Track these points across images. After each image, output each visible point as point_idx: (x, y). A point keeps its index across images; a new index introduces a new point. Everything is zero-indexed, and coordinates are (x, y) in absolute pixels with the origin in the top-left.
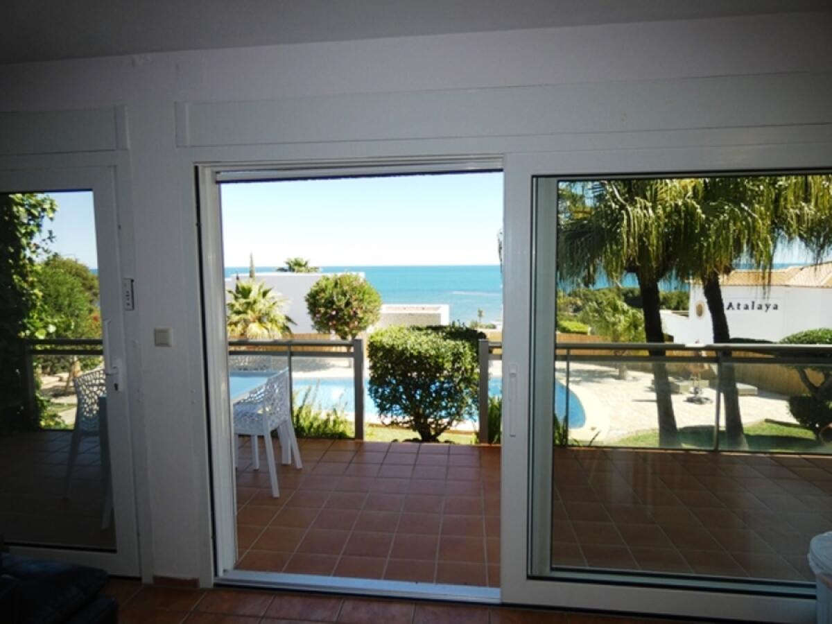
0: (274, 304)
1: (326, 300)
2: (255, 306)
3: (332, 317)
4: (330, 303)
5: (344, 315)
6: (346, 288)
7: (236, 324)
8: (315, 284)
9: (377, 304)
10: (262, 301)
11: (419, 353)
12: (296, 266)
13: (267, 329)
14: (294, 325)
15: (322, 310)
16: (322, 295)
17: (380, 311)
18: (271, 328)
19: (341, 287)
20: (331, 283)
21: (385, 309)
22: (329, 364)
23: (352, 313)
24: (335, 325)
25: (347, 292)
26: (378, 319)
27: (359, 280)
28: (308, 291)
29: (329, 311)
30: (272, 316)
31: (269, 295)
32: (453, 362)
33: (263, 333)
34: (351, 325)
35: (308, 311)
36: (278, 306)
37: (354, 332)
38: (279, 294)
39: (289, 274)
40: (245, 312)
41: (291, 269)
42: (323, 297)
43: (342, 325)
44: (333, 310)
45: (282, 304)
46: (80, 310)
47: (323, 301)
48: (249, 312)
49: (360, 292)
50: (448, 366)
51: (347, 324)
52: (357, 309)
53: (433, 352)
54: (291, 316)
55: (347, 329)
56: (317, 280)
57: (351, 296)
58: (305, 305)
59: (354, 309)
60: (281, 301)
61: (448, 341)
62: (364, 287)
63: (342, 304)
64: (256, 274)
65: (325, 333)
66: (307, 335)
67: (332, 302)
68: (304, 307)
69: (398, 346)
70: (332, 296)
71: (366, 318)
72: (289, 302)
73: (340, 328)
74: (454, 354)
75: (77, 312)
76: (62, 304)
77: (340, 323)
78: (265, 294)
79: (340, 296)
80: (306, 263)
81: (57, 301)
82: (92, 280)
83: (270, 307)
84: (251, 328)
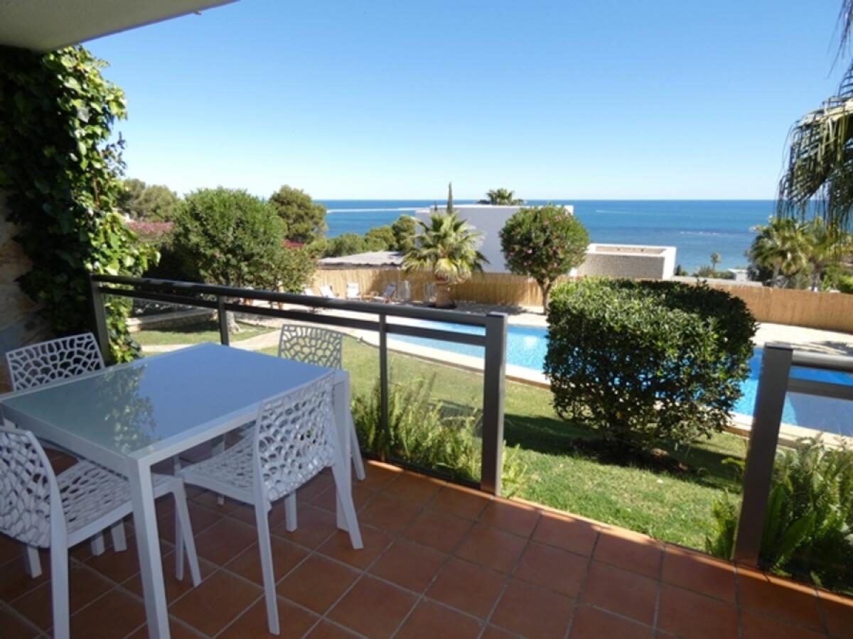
0: (466, 239)
1: (521, 237)
2: (445, 241)
3: (527, 257)
4: (527, 239)
5: (542, 254)
6: (546, 223)
7: (425, 258)
8: (511, 217)
9: (583, 243)
10: (454, 234)
11: (624, 327)
12: (499, 197)
13: (456, 265)
14: (487, 264)
15: (517, 247)
16: (519, 230)
17: (586, 252)
18: (461, 266)
19: (541, 222)
20: (530, 216)
21: (592, 249)
22: (520, 308)
23: (551, 253)
24: (530, 266)
25: (547, 227)
26: (582, 261)
27: (564, 213)
28: (504, 225)
29: (525, 249)
30: (463, 252)
31: (462, 228)
32: (683, 349)
33: (452, 270)
34: (550, 267)
35: (501, 248)
36: (470, 241)
37: (552, 275)
38: (472, 227)
39: (490, 206)
40: (435, 246)
41: (493, 202)
42: (519, 233)
43: (538, 266)
44: (530, 248)
45: (474, 239)
46: (275, 237)
47: (519, 237)
48: (440, 246)
49: (563, 228)
50: (672, 354)
51: (545, 266)
52: (557, 248)
53: (647, 329)
54: (483, 253)
55: (544, 271)
56: (514, 213)
57: (551, 232)
58: (499, 241)
59: (554, 248)
60: (473, 235)
61: (676, 310)
62: (568, 222)
63: (541, 241)
64: (455, 206)
65: (518, 274)
66: (500, 274)
67: (530, 240)
68: (497, 244)
69: (591, 314)
70: (529, 232)
71: (567, 260)
72: (483, 237)
73: (536, 269)
74: (686, 336)
75: (272, 239)
76: (258, 231)
77: (536, 263)
78: (456, 228)
79: (538, 233)
80: (510, 195)
81: (254, 228)
82: (314, 209)
83: (462, 242)
84: (440, 265)
